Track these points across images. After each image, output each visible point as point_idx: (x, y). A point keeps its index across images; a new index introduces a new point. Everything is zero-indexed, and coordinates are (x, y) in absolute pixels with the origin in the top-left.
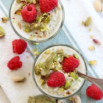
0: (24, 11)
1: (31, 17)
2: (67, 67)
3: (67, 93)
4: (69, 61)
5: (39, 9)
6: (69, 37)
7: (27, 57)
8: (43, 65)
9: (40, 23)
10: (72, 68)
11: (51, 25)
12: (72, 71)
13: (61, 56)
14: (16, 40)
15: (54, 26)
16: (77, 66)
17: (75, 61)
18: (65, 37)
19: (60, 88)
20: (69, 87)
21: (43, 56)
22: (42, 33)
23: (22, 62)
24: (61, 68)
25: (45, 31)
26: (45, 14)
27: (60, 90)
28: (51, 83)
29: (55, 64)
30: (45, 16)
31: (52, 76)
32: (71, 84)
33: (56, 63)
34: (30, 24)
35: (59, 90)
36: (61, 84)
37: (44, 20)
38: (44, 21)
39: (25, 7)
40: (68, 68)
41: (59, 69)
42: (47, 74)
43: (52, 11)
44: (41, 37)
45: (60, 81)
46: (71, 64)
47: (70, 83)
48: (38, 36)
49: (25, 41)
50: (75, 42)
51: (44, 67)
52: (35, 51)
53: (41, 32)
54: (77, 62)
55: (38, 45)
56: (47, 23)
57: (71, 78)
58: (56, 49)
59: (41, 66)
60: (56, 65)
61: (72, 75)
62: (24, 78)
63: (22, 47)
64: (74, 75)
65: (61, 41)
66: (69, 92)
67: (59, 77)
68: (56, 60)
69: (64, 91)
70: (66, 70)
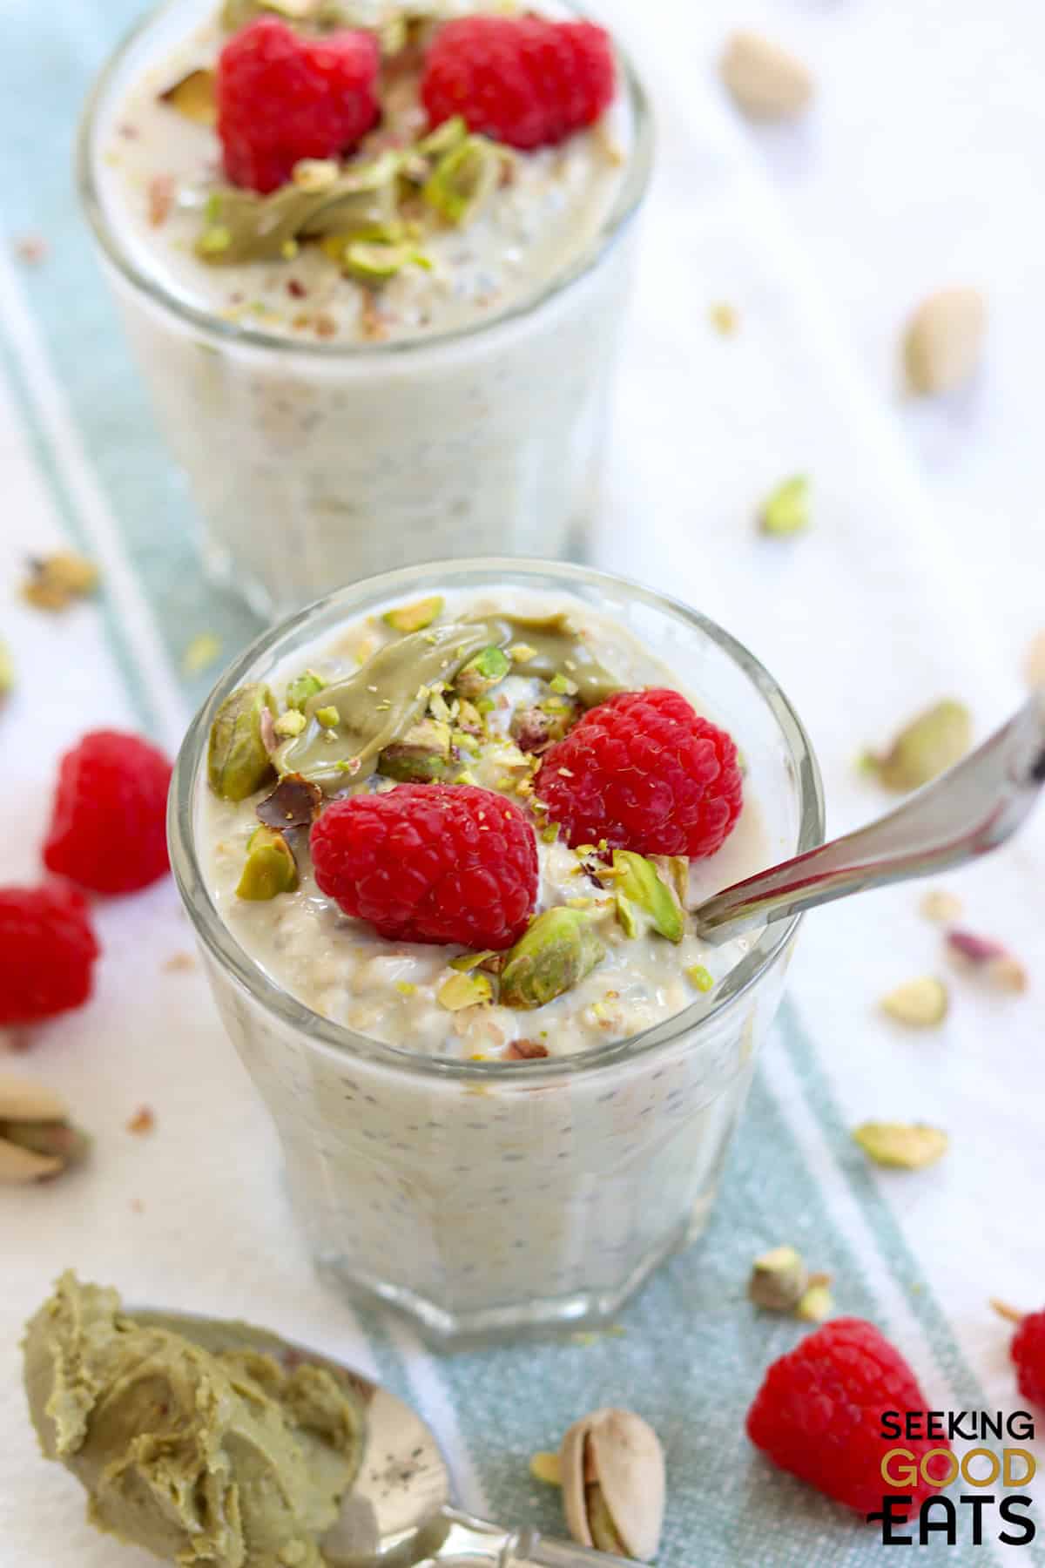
2: (592, 765)
3: (515, 1046)
7: (180, 964)
8: (320, 687)
27: (442, 983)
29: (455, 724)
33: (470, 711)
35: (429, 980)
40: (597, 781)
51: (332, 713)
59: (295, 695)
60: (469, 740)
61: (624, 868)
64: (650, 882)
66: (547, 1043)
67: (473, 803)
68: (486, 671)
69: (487, 1005)
70: (564, 802)
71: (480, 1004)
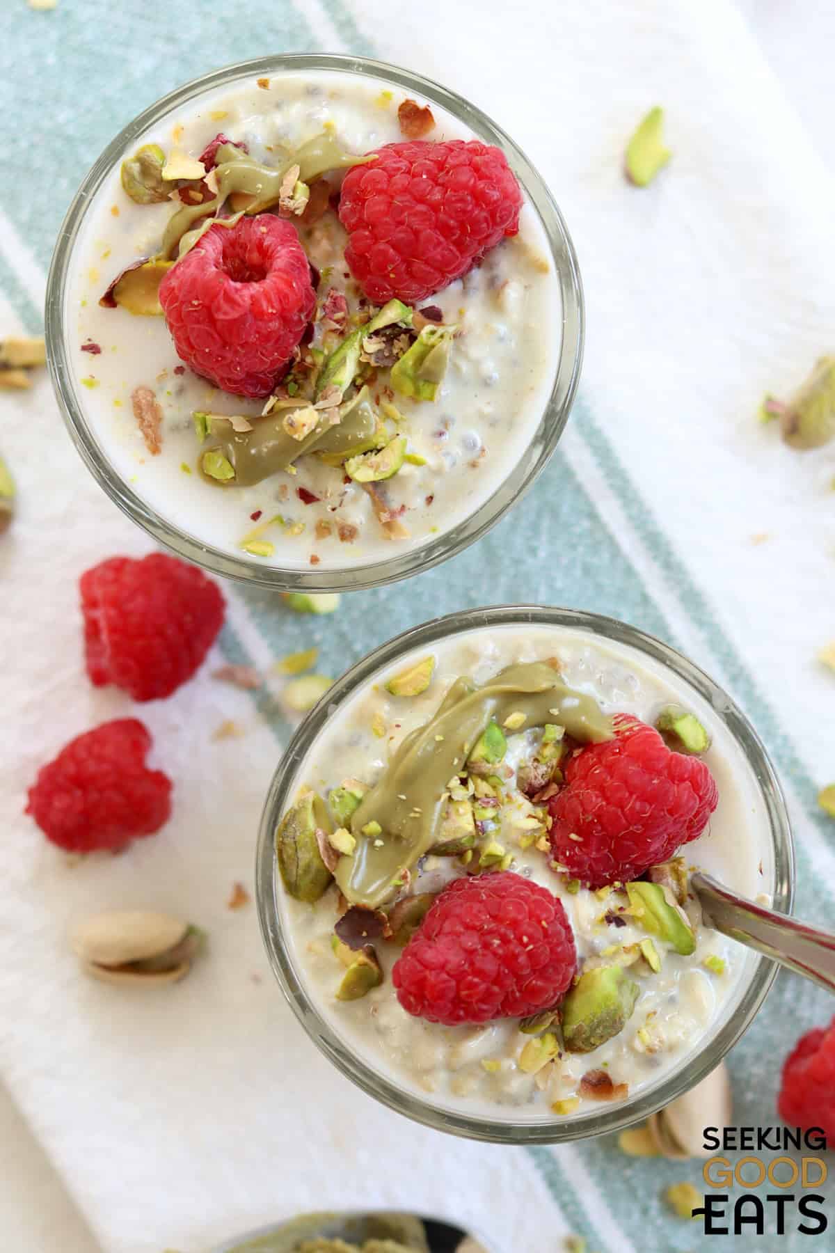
0: (194, 281)
1: (252, 339)
2: (597, 831)
3: (584, 1081)
4: (610, 768)
5: (341, 266)
6: (628, 541)
7: (226, 732)
8: (359, 802)
9: (347, 397)
10: (640, 841)
11: (446, 422)
12: (646, 877)
13: (542, 725)
14: (118, 566)
15: (477, 435)
16: (693, 828)
17: (675, 774)
18: (595, 548)
19: (524, 1038)
20: (610, 1025)
21: (364, 719)
22: (365, 498)
23: (170, 773)
24: (535, 841)
25: (395, 474)
26: (394, 313)
27: (519, 1050)
28: (431, 977)
29: (474, 798)
30: (392, 333)
31: (446, 916)
32: (626, 1000)
33: (484, 788)
34: (245, 406)
35: (507, 1049)
36: (533, 992)
37: (385, 369)
38: (382, 380)
39: (198, 245)
40: (603, 842)
41: (516, 846)
42: (399, 897)
43: (465, 291)
44: (347, 534)
45: (522, 959)
46: (634, 804)
47: (620, 983)
48: (322, 529)
49: (210, 575)
50: (693, 600)
51: (374, 827)
52: (305, 671)
53: (350, 489)
54: (696, 787)
55: (329, 616)
56: (416, 399)
57: (628, 935)
58: (495, 659)
59: (339, 812)
60: (490, 813)
61: (641, 912)
62: (191, 932)
63: (170, 631)
64: (662, 911)
65: (559, 584)
66: (610, 1073)
67: (515, 924)
68: (491, 758)
69: (557, 1059)
70: (579, 864)
71: (553, 1060)
